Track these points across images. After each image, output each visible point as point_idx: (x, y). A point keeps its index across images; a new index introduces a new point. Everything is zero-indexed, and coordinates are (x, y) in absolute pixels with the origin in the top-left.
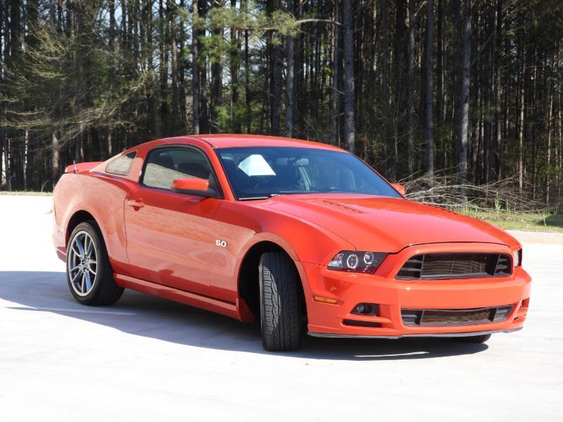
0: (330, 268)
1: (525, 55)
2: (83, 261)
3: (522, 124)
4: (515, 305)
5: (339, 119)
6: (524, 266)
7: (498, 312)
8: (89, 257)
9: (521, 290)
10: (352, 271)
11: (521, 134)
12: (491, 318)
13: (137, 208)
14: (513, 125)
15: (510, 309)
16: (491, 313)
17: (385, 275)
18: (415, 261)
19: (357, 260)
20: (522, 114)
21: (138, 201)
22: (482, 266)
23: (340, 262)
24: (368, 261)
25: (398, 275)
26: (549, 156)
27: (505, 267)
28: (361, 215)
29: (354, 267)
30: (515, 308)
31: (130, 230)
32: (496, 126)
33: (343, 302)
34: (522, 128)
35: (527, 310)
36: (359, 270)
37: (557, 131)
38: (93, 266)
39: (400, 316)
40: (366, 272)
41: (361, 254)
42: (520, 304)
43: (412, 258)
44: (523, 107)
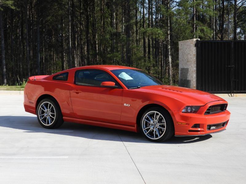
0: (183, 112)
8: (50, 111)
10: (189, 112)
12: (223, 126)
13: (77, 93)
17: (201, 114)
19: (190, 109)
21: (77, 90)
24: (194, 109)
25: (205, 113)
30: (228, 121)
33: (189, 124)
36: (191, 112)
39: (207, 127)
40: (193, 113)
41: (191, 107)
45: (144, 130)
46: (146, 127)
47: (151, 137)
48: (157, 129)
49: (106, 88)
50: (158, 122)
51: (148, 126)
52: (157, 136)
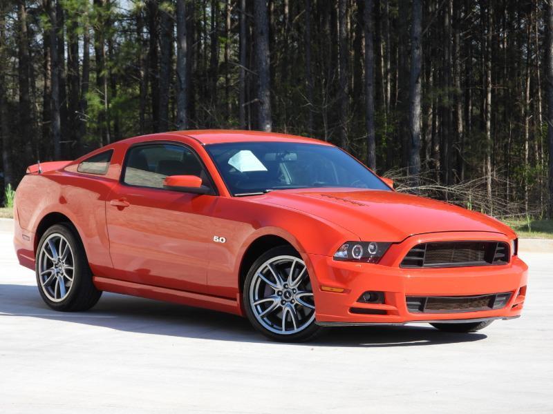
0: (336, 259)
1: (492, 15)
2: (56, 265)
3: (490, 109)
4: (514, 292)
5: (249, 107)
6: (520, 255)
7: (497, 299)
8: (64, 261)
9: (519, 277)
10: (356, 260)
11: (489, 124)
12: (491, 305)
13: (120, 208)
14: (477, 111)
15: (508, 296)
16: (490, 300)
17: (390, 264)
18: (418, 250)
19: (362, 250)
20: (490, 95)
21: (121, 200)
22: (480, 254)
23: (346, 252)
24: (372, 251)
25: (402, 263)
26: (527, 153)
27: (503, 255)
28: (362, 207)
29: (360, 257)
30: (513, 295)
31: (114, 231)
32: (456, 113)
33: (350, 291)
34: (489, 115)
35: (524, 299)
36: (364, 259)
37: (537, 118)
38: (69, 272)
39: (405, 303)
40: (371, 262)
41: (365, 245)
42: (517, 293)
43: (414, 248)
44: (490, 86)
45: (253, 305)
46: (261, 297)
47: (272, 326)
48: (293, 306)
49: (182, 195)
50: (299, 288)
51: (265, 295)
52: (289, 326)
